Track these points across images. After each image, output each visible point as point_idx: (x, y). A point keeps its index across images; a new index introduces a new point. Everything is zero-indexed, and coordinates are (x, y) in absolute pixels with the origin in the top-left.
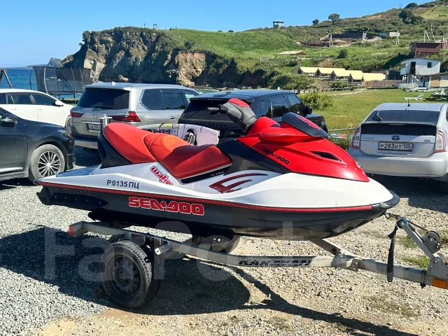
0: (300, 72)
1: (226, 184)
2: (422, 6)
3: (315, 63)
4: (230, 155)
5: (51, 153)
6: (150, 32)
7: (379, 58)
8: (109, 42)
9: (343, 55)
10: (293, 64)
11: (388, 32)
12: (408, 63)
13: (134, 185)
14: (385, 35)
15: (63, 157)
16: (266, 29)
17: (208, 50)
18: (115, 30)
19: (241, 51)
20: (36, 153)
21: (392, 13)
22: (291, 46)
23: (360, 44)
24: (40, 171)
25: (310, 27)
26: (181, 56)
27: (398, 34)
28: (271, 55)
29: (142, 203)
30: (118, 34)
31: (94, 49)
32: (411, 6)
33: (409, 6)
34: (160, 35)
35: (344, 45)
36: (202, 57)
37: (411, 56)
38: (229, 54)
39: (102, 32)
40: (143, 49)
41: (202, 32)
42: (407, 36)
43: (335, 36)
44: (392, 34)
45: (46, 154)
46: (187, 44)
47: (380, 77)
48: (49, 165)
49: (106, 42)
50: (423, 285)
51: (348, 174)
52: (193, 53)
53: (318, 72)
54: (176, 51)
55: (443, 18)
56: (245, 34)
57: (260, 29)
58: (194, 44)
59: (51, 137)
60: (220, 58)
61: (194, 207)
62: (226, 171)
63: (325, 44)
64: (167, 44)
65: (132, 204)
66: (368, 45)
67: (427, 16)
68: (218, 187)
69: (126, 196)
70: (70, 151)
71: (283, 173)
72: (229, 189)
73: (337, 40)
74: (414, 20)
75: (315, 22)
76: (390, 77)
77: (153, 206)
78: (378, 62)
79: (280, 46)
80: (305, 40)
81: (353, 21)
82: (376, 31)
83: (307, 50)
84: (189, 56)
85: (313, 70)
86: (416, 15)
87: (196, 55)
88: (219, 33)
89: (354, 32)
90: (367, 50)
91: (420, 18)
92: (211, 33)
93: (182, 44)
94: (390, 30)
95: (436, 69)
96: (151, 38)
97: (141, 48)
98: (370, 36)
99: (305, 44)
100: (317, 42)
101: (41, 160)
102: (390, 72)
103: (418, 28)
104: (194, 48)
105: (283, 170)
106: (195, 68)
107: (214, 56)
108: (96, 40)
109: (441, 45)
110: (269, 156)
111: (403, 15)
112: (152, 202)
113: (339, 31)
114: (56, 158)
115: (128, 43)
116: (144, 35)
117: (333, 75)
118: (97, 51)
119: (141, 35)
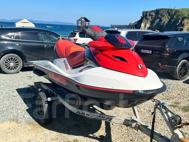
6: (172, 10)
8: (153, 15)
18: (156, 10)
26: (185, 21)
30: (157, 12)
31: (146, 19)
34: (177, 11)
39: (151, 11)
40: (168, 18)
54: (183, 19)
64: (179, 16)
93: (187, 15)
96: (172, 13)
108: (148, 14)
110: (95, 57)
115: (161, 15)
116: (169, 12)
118: (147, 19)
119: (168, 12)
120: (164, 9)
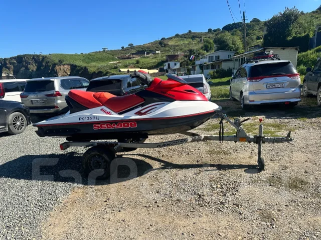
0: (120, 71)
1: (143, 112)
2: (167, 39)
3: (126, 67)
4: (144, 97)
5: (18, 117)
6: (38, 56)
7: (154, 63)
8: (15, 63)
9: (138, 62)
10: (116, 68)
11: (155, 51)
12: (167, 64)
13: (95, 117)
14: (154, 52)
15: (25, 118)
16: (99, 52)
17: (72, 63)
18: (18, 56)
19: (89, 63)
20: (11, 117)
21: (155, 43)
22: (114, 60)
23: (144, 57)
24: (14, 127)
25: (121, 50)
26: (57, 68)
27: (159, 52)
28: (104, 64)
29: (101, 126)
30: (20, 59)
31: (7, 67)
32: (163, 39)
33: (162, 39)
34: (44, 57)
35: (138, 58)
36: (69, 67)
37: (166, 61)
38: (83, 65)
39: (10, 58)
40: (36, 65)
41: (67, 55)
42: (163, 52)
43: (133, 54)
44: (157, 52)
45: (16, 118)
46: (60, 61)
47: (156, 71)
48: (18, 123)
49: (13, 64)
50: (235, 142)
51: (198, 98)
52: (64, 65)
53: (128, 71)
54: (55, 65)
55: (176, 44)
56: (90, 54)
57: (97, 52)
58: (63, 61)
59: (18, 108)
60: (79, 67)
61: (131, 124)
62: (142, 105)
63: (129, 58)
64: (48, 62)
65: (95, 128)
66: (148, 57)
67: (171, 43)
68: (139, 113)
69: (91, 124)
70: (28, 115)
71: (172, 102)
72: (145, 114)
73: (134, 56)
74: (165, 45)
75: (123, 48)
76: (160, 71)
77: (108, 127)
78: (153, 64)
79: (109, 59)
80: (119, 56)
81: (139, 47)
82: (150, 51)
83: (121, 61)
84: (62, 67)
85: (126, 70)
86: (165, 43)
87: (66, 66)
88: (76, 55)
89: (141, 51)
90: (148, 60)
91: (168, 44)
92: (72, 55)
93: (57, 61)
94: (156, 50)
95: (178, 66)
96: (39, 59)
97: (34, 65)
98: (148, 54)
99: (119, 58)
100: (125, 57)
101: (14, 121)
102: (160, 69)
103: (167, 49)
104: (64, 63)
105: (172, 100)
106: (66, 73)
107: (75, 66)
108: (7, 62)
109: (178, 55)
110: (165, 95)
111: (160, 43)
112: (107, 125)
113: (134, 52)
114: (22, 119)
115: (26, 63)
116: (35, 58)
117: (135, 71)
118: (9, 68)
119: (33, 58)
120: (27, 55)
